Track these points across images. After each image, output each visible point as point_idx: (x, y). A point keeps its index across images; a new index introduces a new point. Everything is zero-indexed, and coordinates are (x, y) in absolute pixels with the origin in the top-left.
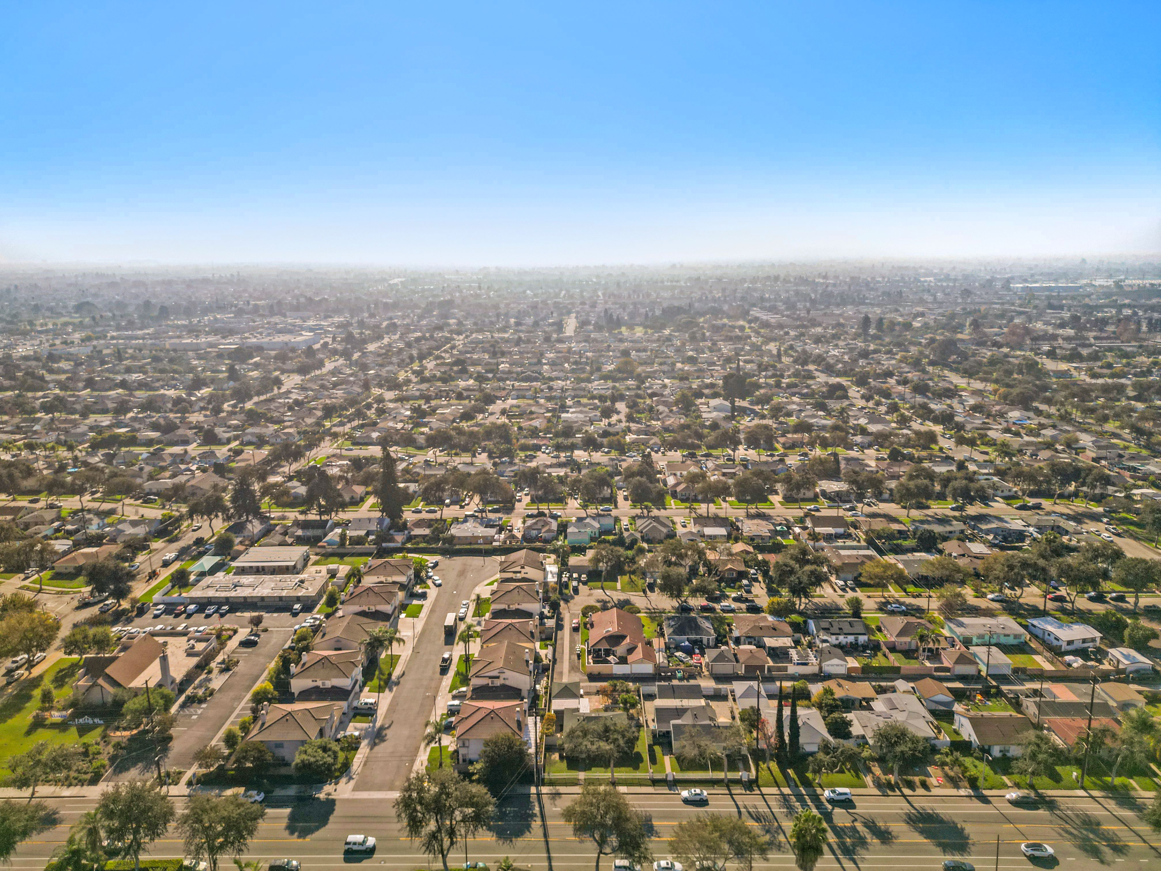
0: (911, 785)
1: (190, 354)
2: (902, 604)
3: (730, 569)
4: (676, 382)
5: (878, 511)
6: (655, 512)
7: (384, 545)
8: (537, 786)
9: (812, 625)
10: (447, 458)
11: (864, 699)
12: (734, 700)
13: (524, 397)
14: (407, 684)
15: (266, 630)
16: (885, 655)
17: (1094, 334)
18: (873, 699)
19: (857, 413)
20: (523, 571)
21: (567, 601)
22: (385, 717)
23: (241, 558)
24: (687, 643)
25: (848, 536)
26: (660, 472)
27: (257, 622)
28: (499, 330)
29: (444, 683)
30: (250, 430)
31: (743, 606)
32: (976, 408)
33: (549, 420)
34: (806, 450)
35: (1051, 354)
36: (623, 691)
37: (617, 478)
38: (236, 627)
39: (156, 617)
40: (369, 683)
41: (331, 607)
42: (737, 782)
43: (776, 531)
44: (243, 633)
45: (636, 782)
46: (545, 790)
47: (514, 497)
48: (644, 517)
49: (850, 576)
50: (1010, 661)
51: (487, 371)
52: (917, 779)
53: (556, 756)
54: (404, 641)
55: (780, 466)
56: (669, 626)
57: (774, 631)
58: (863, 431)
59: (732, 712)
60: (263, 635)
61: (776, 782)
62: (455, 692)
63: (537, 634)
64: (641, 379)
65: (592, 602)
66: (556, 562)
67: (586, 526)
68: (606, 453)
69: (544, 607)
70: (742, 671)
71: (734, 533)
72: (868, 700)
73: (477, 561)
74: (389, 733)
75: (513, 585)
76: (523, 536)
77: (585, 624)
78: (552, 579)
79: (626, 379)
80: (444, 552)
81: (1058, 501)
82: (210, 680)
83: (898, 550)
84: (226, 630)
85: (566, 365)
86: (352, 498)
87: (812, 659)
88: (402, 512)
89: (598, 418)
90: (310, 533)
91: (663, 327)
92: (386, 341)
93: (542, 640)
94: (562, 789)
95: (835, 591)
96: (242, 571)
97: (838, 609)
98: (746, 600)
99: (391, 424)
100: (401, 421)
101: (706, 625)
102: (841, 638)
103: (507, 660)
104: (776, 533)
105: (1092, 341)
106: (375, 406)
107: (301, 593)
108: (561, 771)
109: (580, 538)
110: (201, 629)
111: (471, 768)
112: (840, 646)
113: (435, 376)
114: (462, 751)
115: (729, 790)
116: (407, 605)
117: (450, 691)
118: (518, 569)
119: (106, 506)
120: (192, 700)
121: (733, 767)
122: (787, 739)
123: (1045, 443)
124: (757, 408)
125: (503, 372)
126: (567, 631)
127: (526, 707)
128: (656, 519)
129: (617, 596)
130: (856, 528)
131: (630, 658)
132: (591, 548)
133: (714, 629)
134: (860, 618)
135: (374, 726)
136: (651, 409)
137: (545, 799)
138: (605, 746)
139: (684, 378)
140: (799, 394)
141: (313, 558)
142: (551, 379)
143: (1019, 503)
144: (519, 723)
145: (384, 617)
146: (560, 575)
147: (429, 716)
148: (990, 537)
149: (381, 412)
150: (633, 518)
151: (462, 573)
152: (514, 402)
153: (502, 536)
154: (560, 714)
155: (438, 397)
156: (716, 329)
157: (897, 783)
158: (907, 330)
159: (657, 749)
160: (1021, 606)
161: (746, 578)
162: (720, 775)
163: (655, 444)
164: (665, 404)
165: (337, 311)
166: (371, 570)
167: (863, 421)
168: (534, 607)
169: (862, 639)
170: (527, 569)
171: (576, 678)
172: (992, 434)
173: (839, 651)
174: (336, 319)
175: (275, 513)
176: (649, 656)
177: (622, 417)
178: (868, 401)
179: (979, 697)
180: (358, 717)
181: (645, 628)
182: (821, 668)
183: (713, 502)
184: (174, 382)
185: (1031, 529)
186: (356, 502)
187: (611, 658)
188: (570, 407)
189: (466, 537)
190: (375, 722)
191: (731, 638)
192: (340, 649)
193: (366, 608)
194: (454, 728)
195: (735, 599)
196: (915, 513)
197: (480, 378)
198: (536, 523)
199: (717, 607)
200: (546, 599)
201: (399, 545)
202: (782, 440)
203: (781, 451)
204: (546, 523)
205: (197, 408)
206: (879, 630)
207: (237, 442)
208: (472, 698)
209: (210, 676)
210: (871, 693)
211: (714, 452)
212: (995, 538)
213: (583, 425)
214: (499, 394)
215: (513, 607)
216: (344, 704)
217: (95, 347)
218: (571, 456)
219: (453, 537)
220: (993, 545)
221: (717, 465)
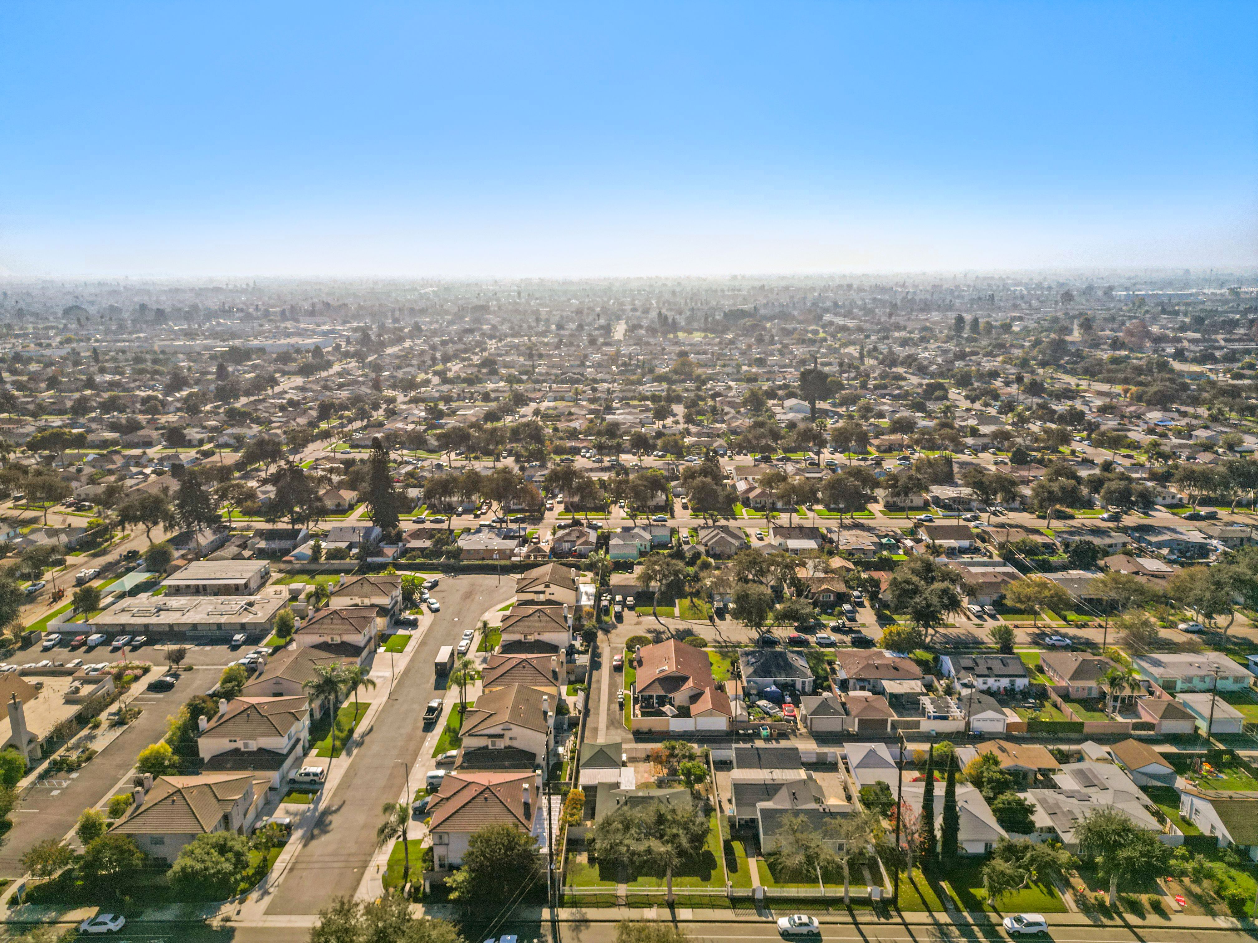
0: (1136, 908)
1: (181, 356)
2: (1065, 636)
3: (827, 590)
4: (744, 385)
5: (1008, 521)
6: (723, 522)
7: (369, 559)
8: (552, 907)
9: (947, 663)
10: (464, 463)
11: (1040, 770)
12: (848, 770)
13: (562, 399)
14: (373, 746)
15: (189, 669)
16: (1055, 706)
17: (1223, 336)
18: (1053, 771)
19: (964, 414)
20: (548, 590)
21: (606, 631)
22: (334, 795)
23: (176, 575)
24: (774, 688)
25: (976, 550)
26: (727, 477)
27: (177, 657)
28: (537, 334)
29: (426, 744)
30: (230, 431)
31: (848, 639)
32: (1103, 410)
33: (591, 421)
34: (908, 453)
35: (1179, 355)
36: (684, 756)
37: (673, 483)
38: (148, 664)
39: (46, 649)
40: (319, 743)
41: (284, 637)
42: (865, 902)
43: (881, 544)
44: (158, 672)
45: (705, 901)
46: (564, 913)
47: (543, 504)
48: (708, 527)
49: (986, 599)
50: (1241, 715)
51: (521, 373)
52: (1144, 898)
53: (582, 858)
54: (374, 684)
55: (877, 470)
56: (748, 664)
57: (896, 672)
58: (974, 432)
59: (845, 789)
60: (184, 675)
61: (924, 903)
62: (440, 757)
63: (562, 675)
64: (701, 381)
65: (640, 632)
66: (593, 581)
67: (633, 537)
68: (660, 457)
69: (575, 638)
70: (854, 728)
71: (827, 546)
72: (1045, 772)
73: (490, 580)
74: (336, 820)
75: (531, 609)
76: (552, 550)
77: (631, 662)
78: (586, 602)
79: (684, 381)
80: (447, 569)
81: (1236, 511)
82: (94, 737)
83: (1046, 567)
84: (132, 668)
85: (614, 368)
86: (339, 505)
87: (956, 712)
88: (399, 521)
89: (650, 421)
90: (276, 545)
91: (725, 330)
92: (408, 344)
93: (570, 683)
94: (591, 913)
95: (969, 618)
96: (177, 591)
97: (977, 643)
98: (851, 631)
99: (400, 425)
100: (413, 422)
101: (800, 663)
102: (991, 681)
103: (515, 709)
104: (882, 546)
105: (1222, 343)
106: (384, 406)
107: (247, 619)
108: (590, 883)
109: (626, 551)
110: (100, 666)
111: (448, 881)
112: (989, 692)
113: (458, 377)
114: (439, 851)
115: (853, 916)
116: (389, 636)
117: (434, 756)
118: (541, 588)
119: (29, 514)
120: (60, 767)
121: (857, 880)
122: (938, 834)
123: (1202, 445)
124: (842, 410)
125: (540, 374)
126: (605, 673)
127: (539, 782)
128: (725, 529)
129: (675, 625)
130: (983, 541)
131: (695, 709)
132: (640, 563)
133: (811, 668)
134: (1013, 654)
135: (316, 809)
136: (714, 410)
137: (564, 930)
138: (659, 847)
139: (752, 379)
140: (889, 395)
141: (275, 576)
142: (595, 381)
143: (1188, 512)
144: (527, 805)
145: (352, 650)
146: (598, 597)
147: (398, 795)
148: (1165, 551)
149: (391, 413)
150: (695, 530)
151: (468, 595)
152: (551, 404)
153: (525, 549)
154: (591, 790)
155: (460, 398)
156: (787, 333)
157: (1113, 905)
158: (1006, 333)
159: (738, 846)
160: (1228, 639)
161: (848, 601)
162: (838, 891)
163: (720, 446)
164: (731, 404)
165: (356, 317)
166: (343, 590)
167: (972, 422)
168: (561, 638)
169: (1021, 683)
170: (554, 588)
171: (617, 736)
172: (1133, 436)
173: (992, 700)
174: (355, 324)
175: (239, 522)
176: (721, 706)
177: (681, 419)
178: (973, 402)
179: (1207, 767)
180: (294, 795)
181: (714, 667)
182: (968, 724)
183: (797, 511)
184: (152, 383)
185: (1215, 542)
186: (342, 510)
187: (667, 709)
188: (618, 409)
189: (477, 551)
190: (317, 802)
191: (834, 681)
192: (281, 695)
193: (327, 639)
194: (429, 814)
195: (836, 630)
196: (1057, 524)
197: (511, 380)
198: (569, 534)
199: (812, 639)
200: (577, 628)
201: (390, 560)
202: (876, 442)
203: (876, 454)
204: (582, 534)
205: (172, 409)
206: (1041, 670)
207: (212, 445)
208: (461, 767)
209: (96, 732)
210: (1050, 762)
211: (793, 456)
212: (1172, 552)
213: (631, 427)
214: (532, 396)
215: (531, 638)
216: (274, 776)
217: (73, 349)
218: (617, 460)
219: (460, 550)
220: (1170, 562)
221: (798, 469)
